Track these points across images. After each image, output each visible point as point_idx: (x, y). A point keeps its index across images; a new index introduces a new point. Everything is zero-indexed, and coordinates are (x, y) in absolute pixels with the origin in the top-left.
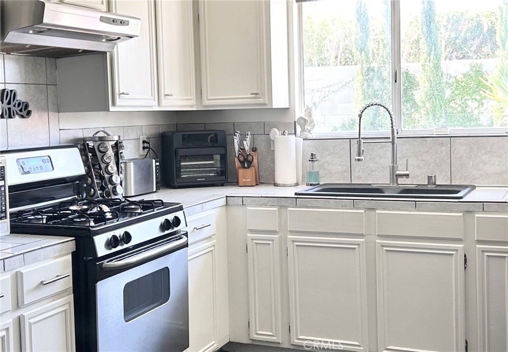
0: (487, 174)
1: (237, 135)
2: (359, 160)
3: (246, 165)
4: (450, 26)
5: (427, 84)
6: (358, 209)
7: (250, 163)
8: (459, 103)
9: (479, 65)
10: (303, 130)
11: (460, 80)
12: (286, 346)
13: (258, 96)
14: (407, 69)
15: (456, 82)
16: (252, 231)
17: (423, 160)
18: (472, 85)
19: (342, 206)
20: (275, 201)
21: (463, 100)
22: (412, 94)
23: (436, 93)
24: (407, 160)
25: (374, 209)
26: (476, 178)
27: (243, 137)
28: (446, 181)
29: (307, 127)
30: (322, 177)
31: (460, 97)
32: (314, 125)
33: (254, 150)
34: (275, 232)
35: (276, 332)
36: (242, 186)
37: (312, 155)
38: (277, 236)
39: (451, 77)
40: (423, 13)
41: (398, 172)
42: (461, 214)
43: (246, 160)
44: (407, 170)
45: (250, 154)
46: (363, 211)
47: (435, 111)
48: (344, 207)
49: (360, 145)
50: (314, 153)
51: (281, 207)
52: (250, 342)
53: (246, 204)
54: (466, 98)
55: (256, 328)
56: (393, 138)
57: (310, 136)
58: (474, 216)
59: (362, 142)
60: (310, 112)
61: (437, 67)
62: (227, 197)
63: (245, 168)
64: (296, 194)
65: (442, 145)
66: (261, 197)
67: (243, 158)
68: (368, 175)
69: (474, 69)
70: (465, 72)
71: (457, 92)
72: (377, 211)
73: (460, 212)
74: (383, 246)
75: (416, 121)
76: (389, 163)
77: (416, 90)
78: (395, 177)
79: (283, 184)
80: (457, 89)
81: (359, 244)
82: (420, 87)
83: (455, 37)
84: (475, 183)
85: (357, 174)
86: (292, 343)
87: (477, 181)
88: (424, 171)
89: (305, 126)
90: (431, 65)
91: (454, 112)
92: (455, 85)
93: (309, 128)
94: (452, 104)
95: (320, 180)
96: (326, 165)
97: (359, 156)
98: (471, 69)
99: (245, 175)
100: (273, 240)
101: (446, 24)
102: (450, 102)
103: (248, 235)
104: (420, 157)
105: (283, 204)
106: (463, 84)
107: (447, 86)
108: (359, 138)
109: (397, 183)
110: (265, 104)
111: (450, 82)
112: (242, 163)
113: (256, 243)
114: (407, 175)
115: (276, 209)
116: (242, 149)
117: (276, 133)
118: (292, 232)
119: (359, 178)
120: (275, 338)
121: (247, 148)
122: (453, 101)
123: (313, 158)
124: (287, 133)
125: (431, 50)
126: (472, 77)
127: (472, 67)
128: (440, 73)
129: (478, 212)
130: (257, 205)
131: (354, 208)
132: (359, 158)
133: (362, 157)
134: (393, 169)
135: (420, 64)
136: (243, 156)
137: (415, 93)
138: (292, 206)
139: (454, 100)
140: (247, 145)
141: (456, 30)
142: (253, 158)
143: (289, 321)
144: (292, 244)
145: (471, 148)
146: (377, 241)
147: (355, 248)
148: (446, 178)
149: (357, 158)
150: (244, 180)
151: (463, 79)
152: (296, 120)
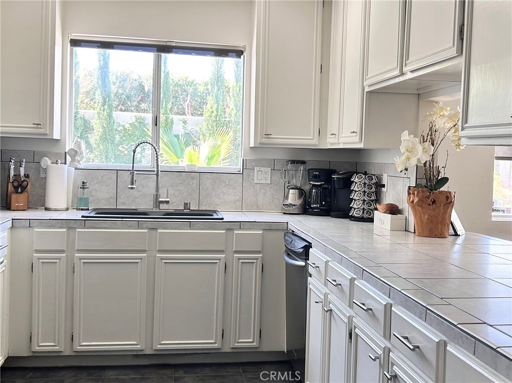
0: (225, 202)
1: (13, 161)
2: (132, 188)
3: (19, 190)
4: (118, 83)
5: (101, 130)
6: (142, 229)
7: (24, 189)
8: (126, 147)
9: (142, 117)
10: (73, 160)
11: (128, 128)
12: (67, 353)
13: (39, 126)
14: (83, 115)
15: (124, 130)
16: (38, 251)
17: (178, 190)
18: (136, 134)
19: (127, 227)
20: (64, 223)
21: (129, 145)
22: (87, 136)
23: (108, 137)
24: (168, 190)
25: (156, 229)
26: (218, 205)
27: (19, 164)
28: (195, 207)
29: (77, 158)
30: (90, 203)
31: (127, 143)
32: (83, 157)
33: (27, 176)
34: (62, 251)
35: (58, 342)
36: (14, 210)
37: (83, 183)
38: (65, 255)
39: (120, 125)
40: (99, 69)
41: (160, 199)
42: (224, 231)
43: (20, 185)
44: (167, 198)
45: (24, 180)
46: (146, 231)
47: (108, 152)
48: (130, 227)
49: (133, 175)
50: (85, 181)
51: (69, 228)
52: (30, 354)
53: (34, 225)
54: (132, 143)
55: (38, 340)
56: (158, 171)
57: (79, 166)
58: (234, 232)
59: (135, 173)
60: (80, 145)
61: (110, 116)
62: (13, 219)
63: (17, 192)
64: (83, 217)
65: (193, 178)
66: (50, 219)
67: (17, 183)
68: (132, 201)
69: (139, 121)
70: (131, 122)
71: (124, 138)
72: (159, 231)
73: (223, 230)
74: (162, 259)
75: (91, 160)
76: (154, 191)
77: (90, 133)
78: (158, 203)
79: (55, 209)
80: (124, 136)
81: (142, 259)
82: (95, 131)
83: (121, 93)
84: (217, 208)
85: (122, 201)
86: (74, 350)
87: (218, 207)
88: (178, 198)
89: (75, 156)
90: (105, 113)
91: (121, 154)
92: (123, 132)
93: (79, 159)
94: (120, 148)
95: (90, 205)
96: (94, 192)
97: (132, 185)
98: (136, 121)
99: (17, 199)
100: (60, 259)
101: (115, 81)
102: (119, 146)
103: (35, 255)
104: (176, 188)
105: (72, 225)
106: (130, 132)
107: (117, 132)
108: (133, 170)
109: (159, 208)
110: (46, 135)
111: (119, 129)
112: (16, 188)
113: (42, 262)
114: (167, 202)
115: (65, 230)
116: (17, 176)
117: (46, 162)
118: (79, 251)
119: (124, 204)
120: (58, 348)
121: (22, 174)
122: (121, 146)
123: (84, 186)
124: (60, 162)
125: (105, 101)
126: (137, 127)
127: (137, 119)
128: (112, 121)
129: (237, 229)
130: (45, 227)
131: (139, 228)
132: (132, 186)
133: (134, 186)
134: (157, 196)
135: (96, 111)
136: (19, 182)
137: (89, 136)
138: (80, 227)
139: (122, 144)
140: (22, 171)
141: (123, 87)
142: (28, 184)
143: (72, 330)
144: (79, 262)
145: (215, 182)
146: (158, 255)
147: (138, 262)
148: (195, 204)
149: (130, 186)
150: (17, 204)
151: (130, 128)
152: (67, 151)
